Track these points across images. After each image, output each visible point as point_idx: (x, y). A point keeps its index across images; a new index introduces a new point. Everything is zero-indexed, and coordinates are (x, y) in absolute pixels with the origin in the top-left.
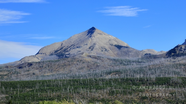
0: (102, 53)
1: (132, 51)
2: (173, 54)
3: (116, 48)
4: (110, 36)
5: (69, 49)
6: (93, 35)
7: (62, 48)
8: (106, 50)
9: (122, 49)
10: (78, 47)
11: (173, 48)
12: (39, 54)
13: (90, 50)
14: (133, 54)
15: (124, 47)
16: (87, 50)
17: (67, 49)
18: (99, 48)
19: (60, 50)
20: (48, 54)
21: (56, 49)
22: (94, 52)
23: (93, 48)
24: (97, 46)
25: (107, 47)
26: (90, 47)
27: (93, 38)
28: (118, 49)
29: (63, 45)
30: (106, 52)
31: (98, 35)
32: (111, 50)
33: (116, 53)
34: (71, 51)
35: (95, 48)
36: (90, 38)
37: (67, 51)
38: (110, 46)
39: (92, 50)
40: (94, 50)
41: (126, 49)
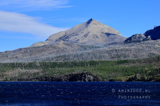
0: (94, 39)
1: (118, 38)
2: (129, 41)
3: (106, 35)
4: (105, 26)
5: (70, 36)
6: (89, 25)
7: (66, 35)
8: (97, 37)
9: (110, 36)
10: (76, 35)
11: (130, 37)
12: (47, 41)
13: (85, 37)
14: (118, 40)
15: (113, 34)
16: (82, 37)
17: (69, 36)
18: (92, 36)
19: (64, 37)
20: (54, 40)
21: (61, 36)
22: (86, 39)
23: (87, 36)
24: (90, 34)
25: (98, 35)
26: (85, 35)
27: (89, 27)
28: (107, 36)
29: (66, 34)
30: (97, 39)
31: (94, 25)
32: (101, 37)
33: (104, 39)
34: (71, 38)
35: (88, 35)
36: (86, 28)
37: (68, 38)
38: (102, 34)
39: (86, 37)
40: (87, 37)
41: (113, 36)
